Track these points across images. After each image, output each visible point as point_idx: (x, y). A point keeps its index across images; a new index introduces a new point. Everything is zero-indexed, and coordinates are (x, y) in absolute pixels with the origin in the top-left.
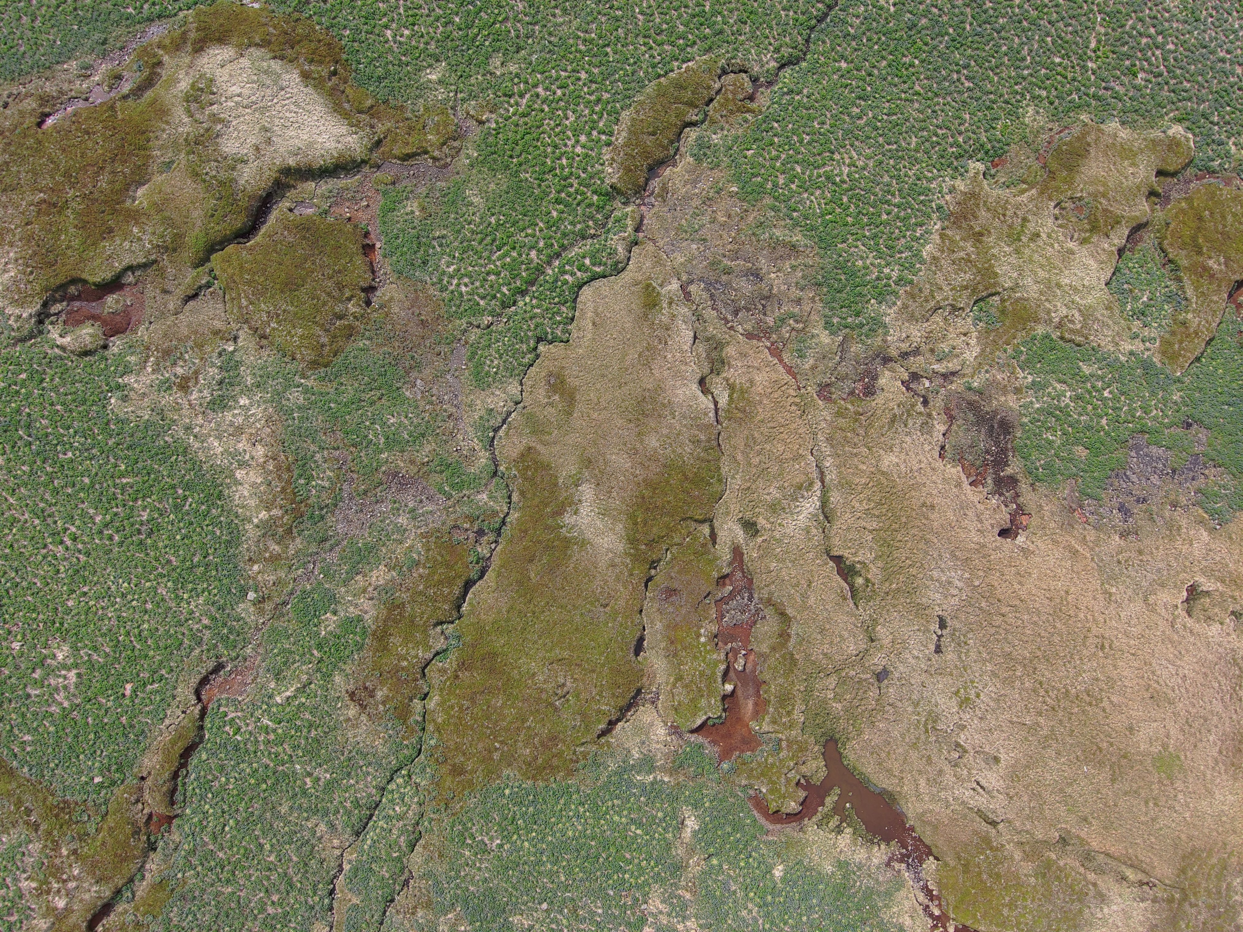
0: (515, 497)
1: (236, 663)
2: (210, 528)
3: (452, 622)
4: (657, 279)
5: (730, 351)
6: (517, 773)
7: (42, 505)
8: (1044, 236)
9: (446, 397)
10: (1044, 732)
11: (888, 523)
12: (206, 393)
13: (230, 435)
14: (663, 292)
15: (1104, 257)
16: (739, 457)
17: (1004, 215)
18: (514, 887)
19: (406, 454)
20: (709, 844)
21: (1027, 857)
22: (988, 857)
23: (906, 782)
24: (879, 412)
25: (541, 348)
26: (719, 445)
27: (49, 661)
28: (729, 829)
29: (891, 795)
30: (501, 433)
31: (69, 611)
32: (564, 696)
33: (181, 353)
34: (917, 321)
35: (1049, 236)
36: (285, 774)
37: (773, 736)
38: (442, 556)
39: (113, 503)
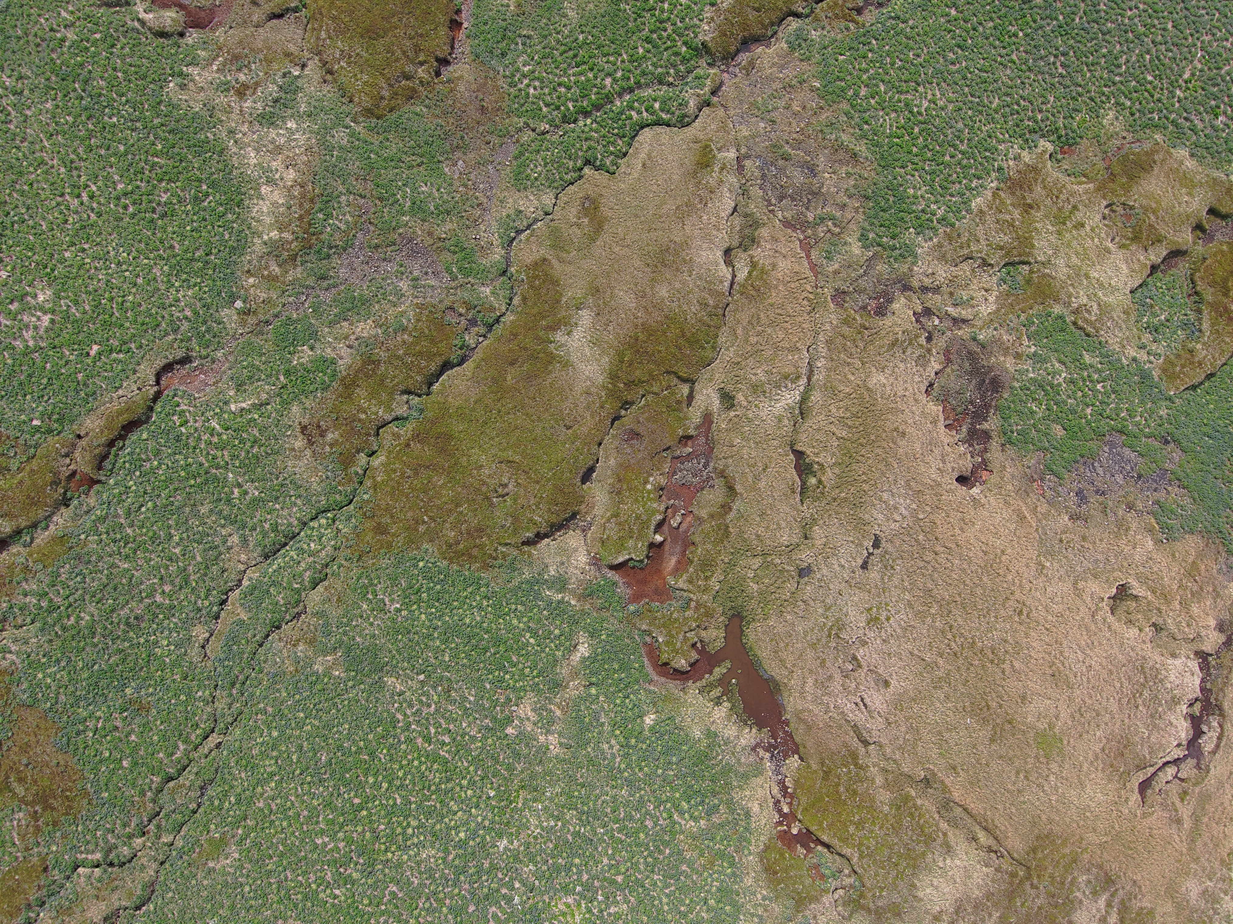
0: (516, 301)
1: (204, 362)
2: (221, 230)
3: (420, 396)
4: (717, 142)
5: (764, 232)
6: (436, 551)
7: (73, 156)
8: (1088, 228)
9: (481, 186)
10: (940, 674)
11: (856, 436)
12: (259, 105)
13: (268, 151)
14: (719, 156)
15: (1136, 267)
16: (739, 331)
17: (1057, 197)
18: (398, 651)
19: (427, 224)
20: (593, 673)
21: (887, 785)
22: (849, 772)
23: (795, 677)
24: (883, 332)
25: (587, 170)
26: (724, 315)
27: (29, 298)
28: (616, 667)
29: (777, 684)
30: (523, 236)
31: (63, 261)
32: (503, 496)
33: (249, 62)
34: (946, 263)
35: (1092, 230)
36: (216, 478)
37: (685, 594)
38: (430, 330)
39: (139, 176)
